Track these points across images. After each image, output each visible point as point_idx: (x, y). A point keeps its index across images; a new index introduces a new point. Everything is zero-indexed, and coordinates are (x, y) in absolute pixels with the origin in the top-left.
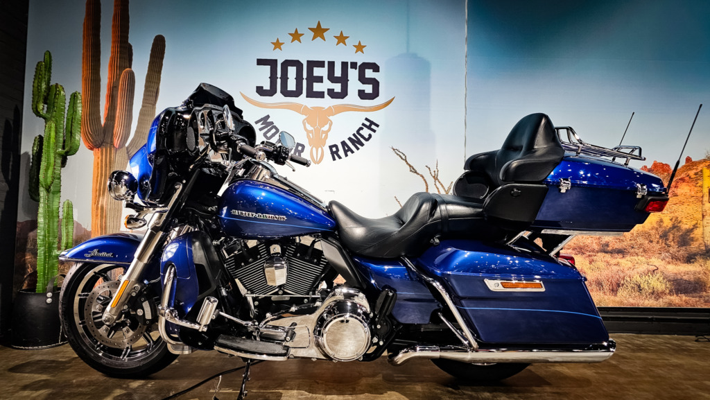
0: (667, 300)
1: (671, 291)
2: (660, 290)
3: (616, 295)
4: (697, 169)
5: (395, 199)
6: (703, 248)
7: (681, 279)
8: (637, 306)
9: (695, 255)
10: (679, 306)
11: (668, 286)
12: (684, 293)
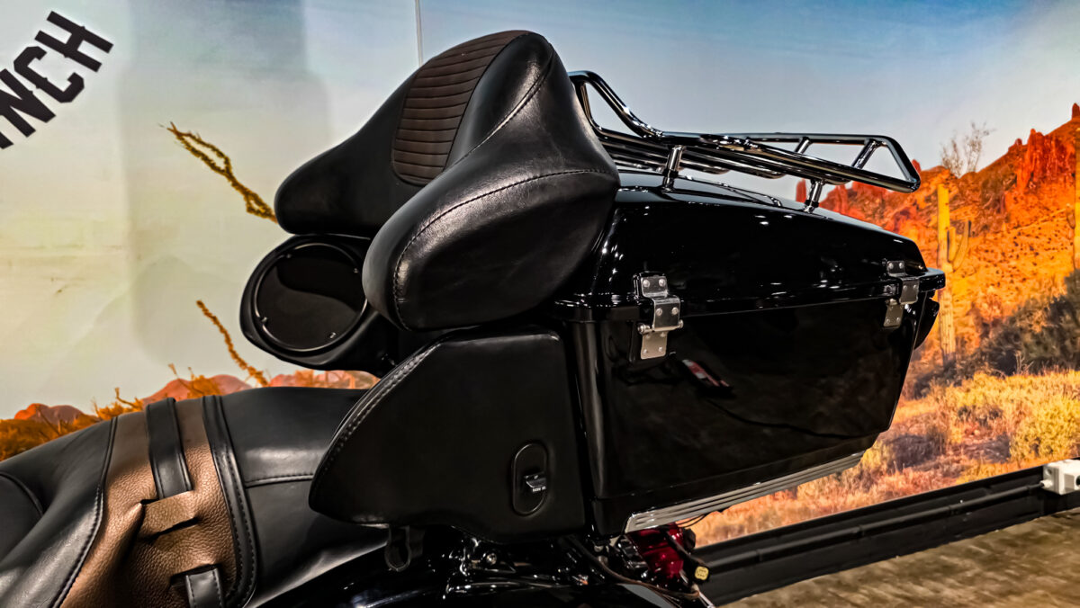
0: (884, 487)
1: (890, 465)
2: (873, 467)
3: (795, 497)
4: (928, 188)
5: (200, 310)
6: (940, 361)
7: (907, 436)
8: (833, 513)
9: (928, 378)
10: (905, 494)
11: (886, 454)
12: (911, 465)
